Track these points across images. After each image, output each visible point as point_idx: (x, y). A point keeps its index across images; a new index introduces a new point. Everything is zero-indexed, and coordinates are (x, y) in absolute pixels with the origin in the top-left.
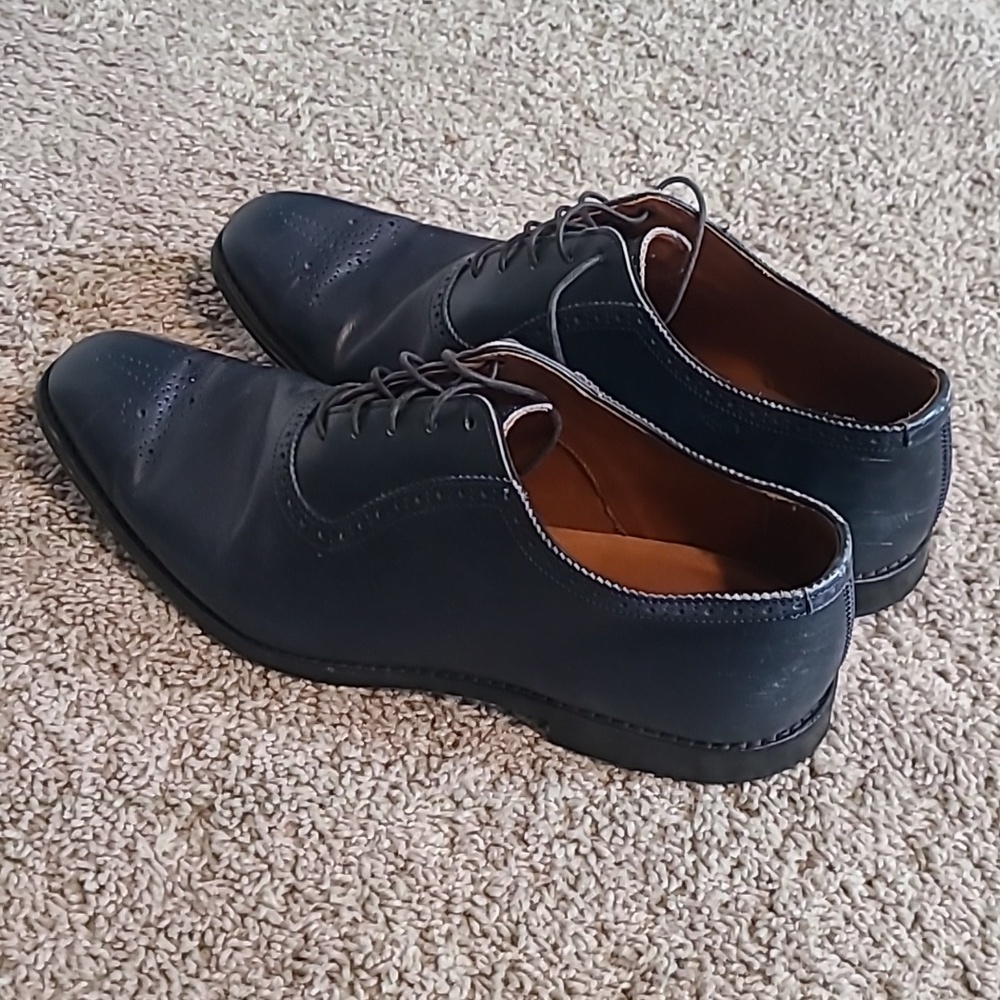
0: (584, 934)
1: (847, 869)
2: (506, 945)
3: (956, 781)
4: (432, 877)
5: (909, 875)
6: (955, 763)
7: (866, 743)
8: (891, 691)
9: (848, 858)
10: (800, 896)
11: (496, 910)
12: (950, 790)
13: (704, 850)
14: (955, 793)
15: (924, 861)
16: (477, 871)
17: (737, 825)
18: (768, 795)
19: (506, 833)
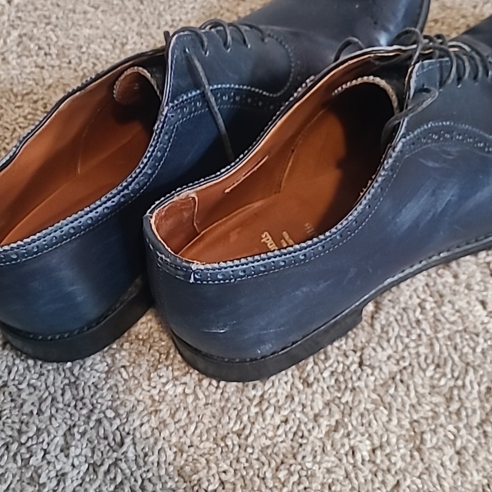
0: (167, 450)
1: (359, 438)
2: (115, 447)
3: (464, 386)
4: (87, 392)
5: (402, 451)
6: (467, 371)
7: (407, 347)
8: (437, 311)
9: (362, 429)
10: (319, 451)
11: (117, 422)
12: (455, 392)
13: (265, 405)
14: (459, 395)
15: (418, 442)
16: (117, 393)
17: (295, 392)
18: (322, 374)
19: (142, 371)
